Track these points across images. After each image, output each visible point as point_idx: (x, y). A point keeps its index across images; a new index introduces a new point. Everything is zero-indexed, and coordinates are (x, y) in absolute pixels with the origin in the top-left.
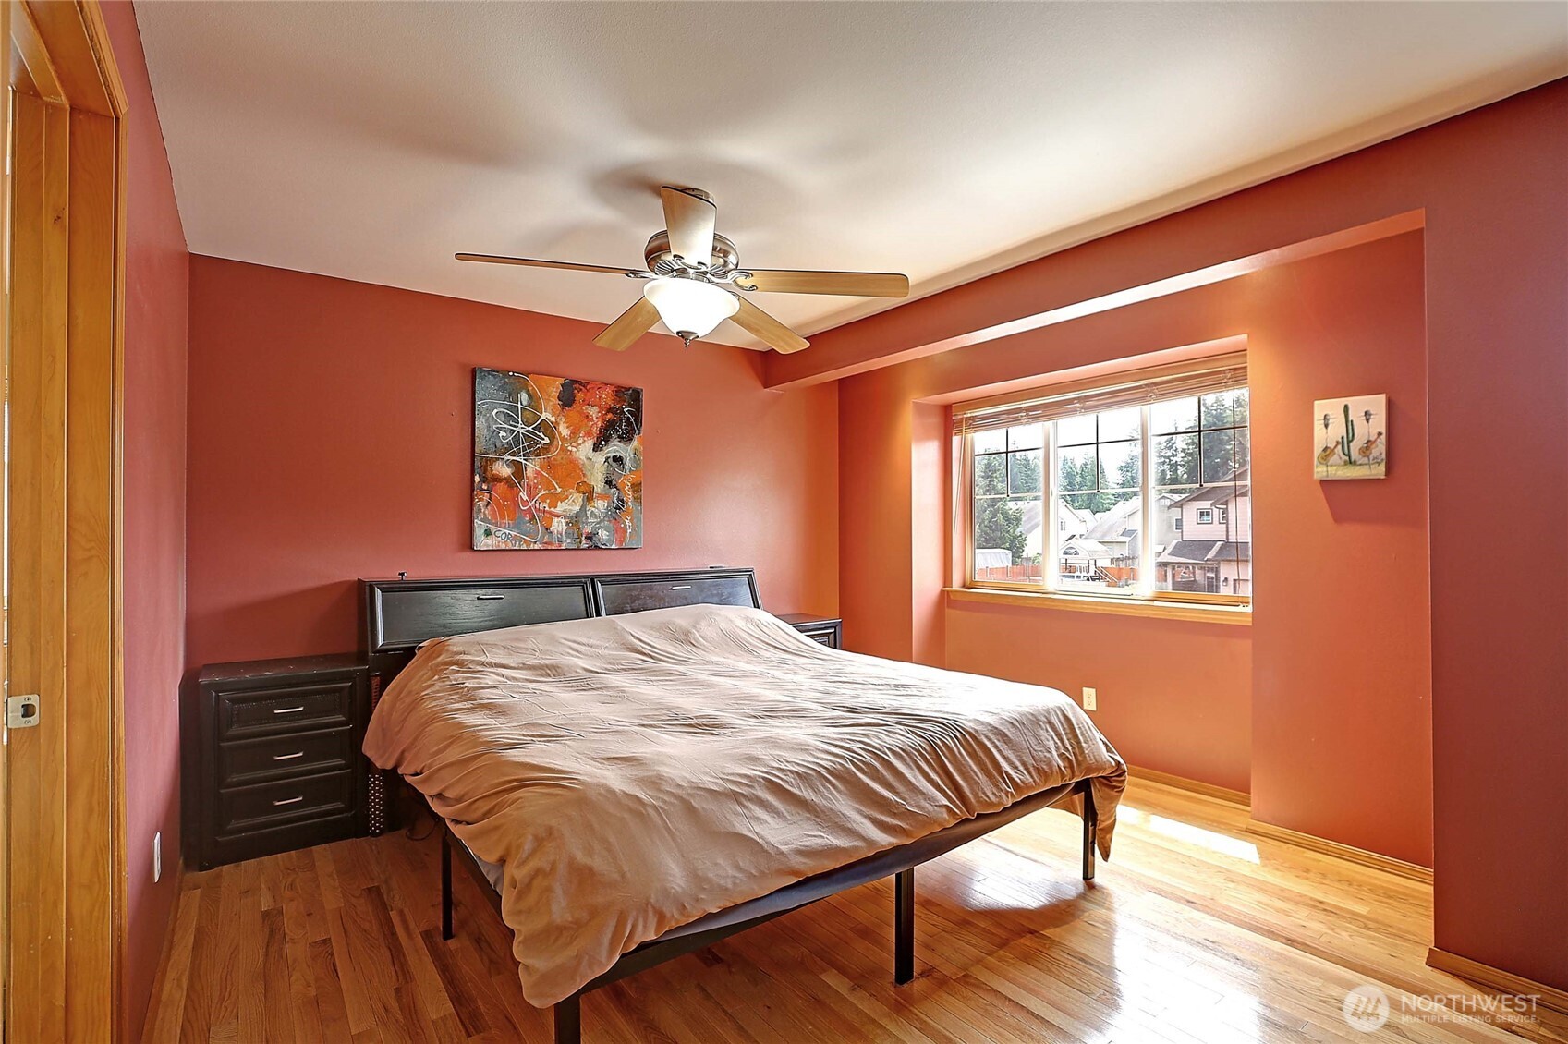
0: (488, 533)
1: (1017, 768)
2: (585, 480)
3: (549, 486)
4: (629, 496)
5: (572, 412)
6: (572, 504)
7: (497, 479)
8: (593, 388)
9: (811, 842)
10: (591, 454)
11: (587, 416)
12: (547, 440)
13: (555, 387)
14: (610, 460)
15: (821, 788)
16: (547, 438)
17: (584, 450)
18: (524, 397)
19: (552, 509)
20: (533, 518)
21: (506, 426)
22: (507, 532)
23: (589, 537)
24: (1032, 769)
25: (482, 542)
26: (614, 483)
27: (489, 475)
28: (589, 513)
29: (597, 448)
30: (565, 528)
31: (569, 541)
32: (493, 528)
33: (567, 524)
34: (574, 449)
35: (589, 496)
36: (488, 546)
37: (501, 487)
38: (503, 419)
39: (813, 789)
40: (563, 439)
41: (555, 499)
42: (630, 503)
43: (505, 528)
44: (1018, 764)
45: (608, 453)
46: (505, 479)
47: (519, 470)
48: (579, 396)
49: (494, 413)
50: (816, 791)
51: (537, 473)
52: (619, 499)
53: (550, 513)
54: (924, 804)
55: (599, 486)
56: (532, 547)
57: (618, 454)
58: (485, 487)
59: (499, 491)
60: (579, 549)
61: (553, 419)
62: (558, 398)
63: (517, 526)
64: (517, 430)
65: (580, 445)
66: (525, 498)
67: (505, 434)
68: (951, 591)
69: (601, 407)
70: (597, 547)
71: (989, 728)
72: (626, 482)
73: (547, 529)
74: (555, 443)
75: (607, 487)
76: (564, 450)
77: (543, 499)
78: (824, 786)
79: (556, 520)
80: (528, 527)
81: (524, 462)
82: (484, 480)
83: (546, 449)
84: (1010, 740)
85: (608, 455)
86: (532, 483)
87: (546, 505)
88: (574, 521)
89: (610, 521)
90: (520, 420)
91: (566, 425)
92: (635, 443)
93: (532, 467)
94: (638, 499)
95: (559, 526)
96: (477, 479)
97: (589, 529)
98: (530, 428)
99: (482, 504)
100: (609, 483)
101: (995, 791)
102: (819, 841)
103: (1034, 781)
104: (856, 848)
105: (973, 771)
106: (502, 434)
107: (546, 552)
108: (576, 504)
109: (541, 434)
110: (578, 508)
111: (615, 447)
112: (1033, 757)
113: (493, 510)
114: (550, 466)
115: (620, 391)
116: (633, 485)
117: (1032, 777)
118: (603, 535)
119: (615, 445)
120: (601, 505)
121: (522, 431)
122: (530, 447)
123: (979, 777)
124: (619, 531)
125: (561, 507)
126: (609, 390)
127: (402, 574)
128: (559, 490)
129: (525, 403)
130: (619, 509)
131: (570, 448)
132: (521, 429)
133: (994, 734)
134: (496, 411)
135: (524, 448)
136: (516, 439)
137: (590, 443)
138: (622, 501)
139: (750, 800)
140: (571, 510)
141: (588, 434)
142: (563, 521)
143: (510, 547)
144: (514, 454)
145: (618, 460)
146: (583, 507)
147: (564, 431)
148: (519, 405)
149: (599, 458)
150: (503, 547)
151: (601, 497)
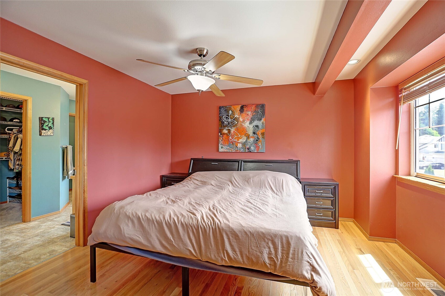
0: (222, 148)
1: (235, 251)
2: (247, 133)
3: (237, 135)
4: (260, 137)
5: (244, 114)
6: (243, 140)
7: (224, 134)
8: (249, 106)
9: (135, 238)
10: (249, 125)
11: (248, 115)
12: (236, 123)
13: (239, 108)
14: (255, 127)
15: (151, 225)
16: (236, 122)
17: (247, 124)
18: (230, 112)
19: (238, 141)
20: (233, 143)
21: (226, 120)
22: (227, 147)
23: (248, 149)
24: (244, 256)
25: (221, 150)
26: (255, 133)
27: (222, 133)
28: (248, 142)
29: (250, 123)
30: (241, 146)
31: (242, 150)
32: (223, 146)
33: (242, 145)
34: (244, 124)
35: (248, 137)
36: (222, 151)
37: (225, 136)
38: (225, 118)
39: (148, 224)
40: (241, 122)
41: (239, 138)
42: (261, 139)
43: (226, 146)
44: (237, 250)
45: (254, 124)
46: (226, 134)
47: (229, 131)
48: (245, 109)
49: (223, 117)
50: (149, 225)
51: (234, 132)
52: (257, 138)
53: (237, 142)
54: (181, 245)
55: (251, 134)
56: (232, 151)
57: (257, 125)
58: (221, 136)
59: (225, 137)
60: (245, 152)
61: (238, 117)
62: (240, 111)
63: (229, 146)
64: (229, 121)
65: (246, 123)
66: (231, 138)
67: (226, 122)
68: (397, 177)
69: (252, 111)
70: (250, 152)
71: (231, 230)
72: (259, 132)
73: (236, 147)
74: (239, 123)
75: (254, 134)
76: (241, 125)
77: (236, 138)
78: (152, 225)
79: (239, 144)
80: (232, 146)
81: (231, 129)
82: (221, 134)
83: (236, 125)
84: (239, 239)
85: (254, 125)
86: (233, 134)
87: (236, 140)
88: (244, 144)
89: (254, 144)
90: (229, 118)
91: (241, 118)
92: (262, 121)
93: (233, 130)
94: (263, 138)
95: (240, 146)
96: (219, 134)
97: (248, 147)
98: (232, 120)
99: (220, 140)
100: (254, 133)
101: (216, 255)
102: (138, 238)
103: (243, 261)
104: (148, 246)
105: (211, 243)
106: (225, 122)
107: (236, 153)
108: (244, 140)
109: (235, 121)
110: (245, 141)
111: (256, 123)
112: (249, 251)
113: (223, 142)
114: (237, 129)
115: (257, 106)
116: (262, 133)
117: (243, 259)
118: (252, 148)
119: (256, 122)
120: (252, 140)
121: (230, 121)
122: (232, 125)
123: (212, 246)
124: (257, 147)
125: (240, 140)
126: (254, 106)
127: (202, 157)
128: (240, 136)
129: (231, 113)
130: (257, 140)
131: (243, 124)
132: (230, 120)
133: (232, 234)
134: (224, 117)
135: (231, 126)
136: (229, 123)
137: (248, 122)
138: (258, 138)
139: (131, 220)
140: (243, 141)
141: (248, 119)
142: (241, 144)
143: (227, 151)
144: (228, 127)
145: (257, 126)
146: (246, 141)
147: (241, 119)
148: (229, 114)
149: (251, 126)
150: (226, 151)
151: (252, 137)
